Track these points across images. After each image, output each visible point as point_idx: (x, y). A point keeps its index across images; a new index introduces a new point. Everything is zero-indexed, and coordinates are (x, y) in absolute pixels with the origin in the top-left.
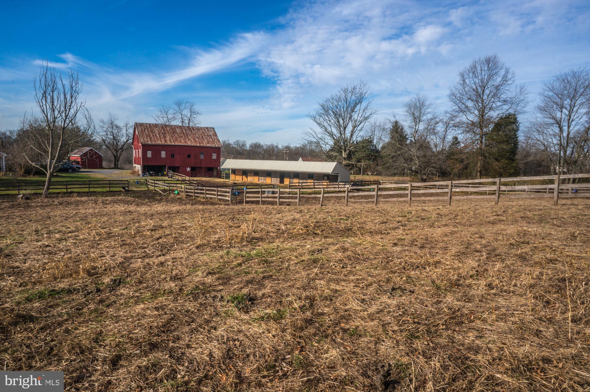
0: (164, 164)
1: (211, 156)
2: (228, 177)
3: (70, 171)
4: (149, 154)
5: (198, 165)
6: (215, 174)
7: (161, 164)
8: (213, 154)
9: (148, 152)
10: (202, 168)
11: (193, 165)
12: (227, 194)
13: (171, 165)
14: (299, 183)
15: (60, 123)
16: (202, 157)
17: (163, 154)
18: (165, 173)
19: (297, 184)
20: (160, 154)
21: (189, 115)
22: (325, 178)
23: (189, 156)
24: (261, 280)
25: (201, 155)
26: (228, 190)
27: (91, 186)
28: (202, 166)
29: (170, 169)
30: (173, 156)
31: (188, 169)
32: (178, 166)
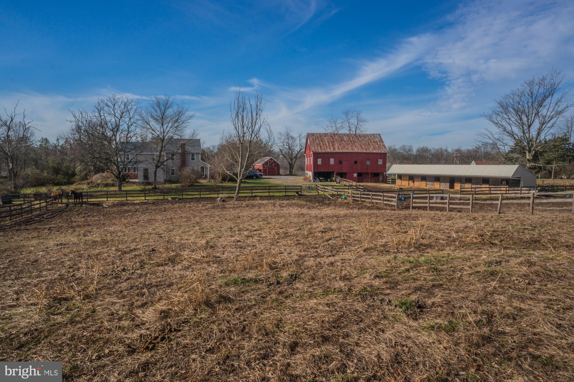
0: (332, 171)
1: (377, 161)
2: (394, 182)
3: (255, 177)
4: (319, 161)
5: (365, 171)
6: (381, 179)
7: (329, 171)
8: (379, 160)
9: (318, 159)
10: (368, 173)
11: (360, 171)
12: (394, 199)
13: (339, 171)
14: (472, 188)
15: (247, 137)
16: (368, 163)
17: (332, 161)
18: (334, 179)
19: (470, 190)
20: (329, 161)
21: (356, 124)
22: (504, 182)
23: (356, 162)
24: (431, 288)
25: (367, 161)
26: (394, 195)
27: (270, 191)
28: (368, 171)
29: (338, 176)
30: (340, 163)
31: (355, 175)
32: (345, 172)
